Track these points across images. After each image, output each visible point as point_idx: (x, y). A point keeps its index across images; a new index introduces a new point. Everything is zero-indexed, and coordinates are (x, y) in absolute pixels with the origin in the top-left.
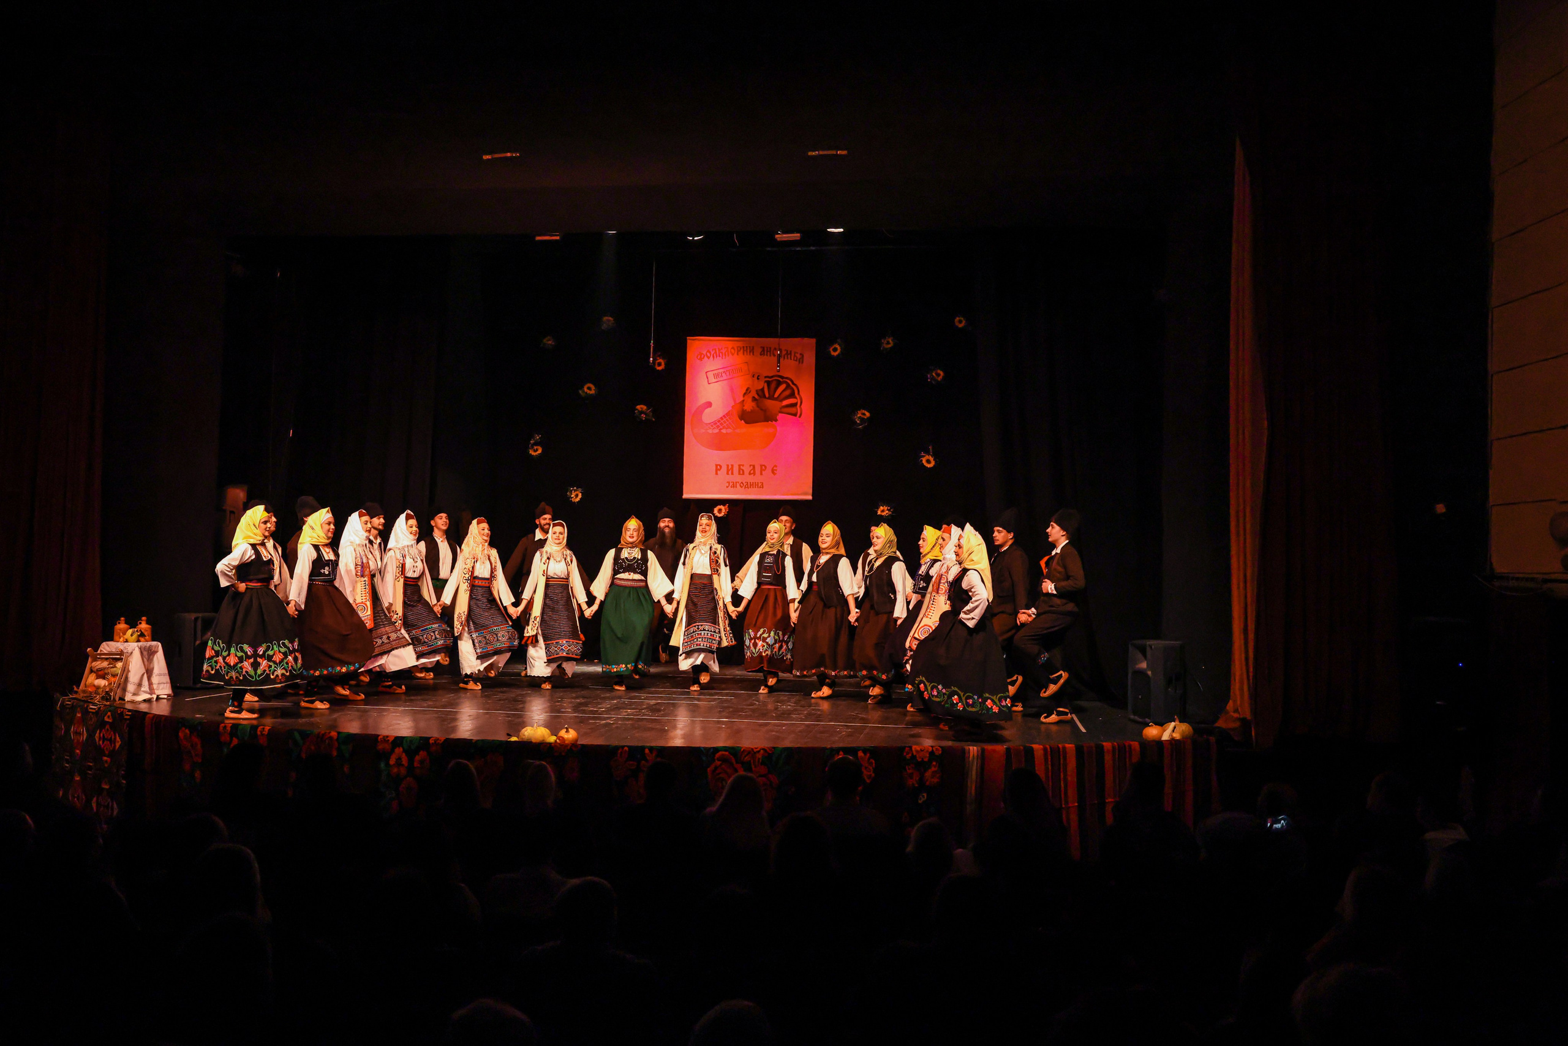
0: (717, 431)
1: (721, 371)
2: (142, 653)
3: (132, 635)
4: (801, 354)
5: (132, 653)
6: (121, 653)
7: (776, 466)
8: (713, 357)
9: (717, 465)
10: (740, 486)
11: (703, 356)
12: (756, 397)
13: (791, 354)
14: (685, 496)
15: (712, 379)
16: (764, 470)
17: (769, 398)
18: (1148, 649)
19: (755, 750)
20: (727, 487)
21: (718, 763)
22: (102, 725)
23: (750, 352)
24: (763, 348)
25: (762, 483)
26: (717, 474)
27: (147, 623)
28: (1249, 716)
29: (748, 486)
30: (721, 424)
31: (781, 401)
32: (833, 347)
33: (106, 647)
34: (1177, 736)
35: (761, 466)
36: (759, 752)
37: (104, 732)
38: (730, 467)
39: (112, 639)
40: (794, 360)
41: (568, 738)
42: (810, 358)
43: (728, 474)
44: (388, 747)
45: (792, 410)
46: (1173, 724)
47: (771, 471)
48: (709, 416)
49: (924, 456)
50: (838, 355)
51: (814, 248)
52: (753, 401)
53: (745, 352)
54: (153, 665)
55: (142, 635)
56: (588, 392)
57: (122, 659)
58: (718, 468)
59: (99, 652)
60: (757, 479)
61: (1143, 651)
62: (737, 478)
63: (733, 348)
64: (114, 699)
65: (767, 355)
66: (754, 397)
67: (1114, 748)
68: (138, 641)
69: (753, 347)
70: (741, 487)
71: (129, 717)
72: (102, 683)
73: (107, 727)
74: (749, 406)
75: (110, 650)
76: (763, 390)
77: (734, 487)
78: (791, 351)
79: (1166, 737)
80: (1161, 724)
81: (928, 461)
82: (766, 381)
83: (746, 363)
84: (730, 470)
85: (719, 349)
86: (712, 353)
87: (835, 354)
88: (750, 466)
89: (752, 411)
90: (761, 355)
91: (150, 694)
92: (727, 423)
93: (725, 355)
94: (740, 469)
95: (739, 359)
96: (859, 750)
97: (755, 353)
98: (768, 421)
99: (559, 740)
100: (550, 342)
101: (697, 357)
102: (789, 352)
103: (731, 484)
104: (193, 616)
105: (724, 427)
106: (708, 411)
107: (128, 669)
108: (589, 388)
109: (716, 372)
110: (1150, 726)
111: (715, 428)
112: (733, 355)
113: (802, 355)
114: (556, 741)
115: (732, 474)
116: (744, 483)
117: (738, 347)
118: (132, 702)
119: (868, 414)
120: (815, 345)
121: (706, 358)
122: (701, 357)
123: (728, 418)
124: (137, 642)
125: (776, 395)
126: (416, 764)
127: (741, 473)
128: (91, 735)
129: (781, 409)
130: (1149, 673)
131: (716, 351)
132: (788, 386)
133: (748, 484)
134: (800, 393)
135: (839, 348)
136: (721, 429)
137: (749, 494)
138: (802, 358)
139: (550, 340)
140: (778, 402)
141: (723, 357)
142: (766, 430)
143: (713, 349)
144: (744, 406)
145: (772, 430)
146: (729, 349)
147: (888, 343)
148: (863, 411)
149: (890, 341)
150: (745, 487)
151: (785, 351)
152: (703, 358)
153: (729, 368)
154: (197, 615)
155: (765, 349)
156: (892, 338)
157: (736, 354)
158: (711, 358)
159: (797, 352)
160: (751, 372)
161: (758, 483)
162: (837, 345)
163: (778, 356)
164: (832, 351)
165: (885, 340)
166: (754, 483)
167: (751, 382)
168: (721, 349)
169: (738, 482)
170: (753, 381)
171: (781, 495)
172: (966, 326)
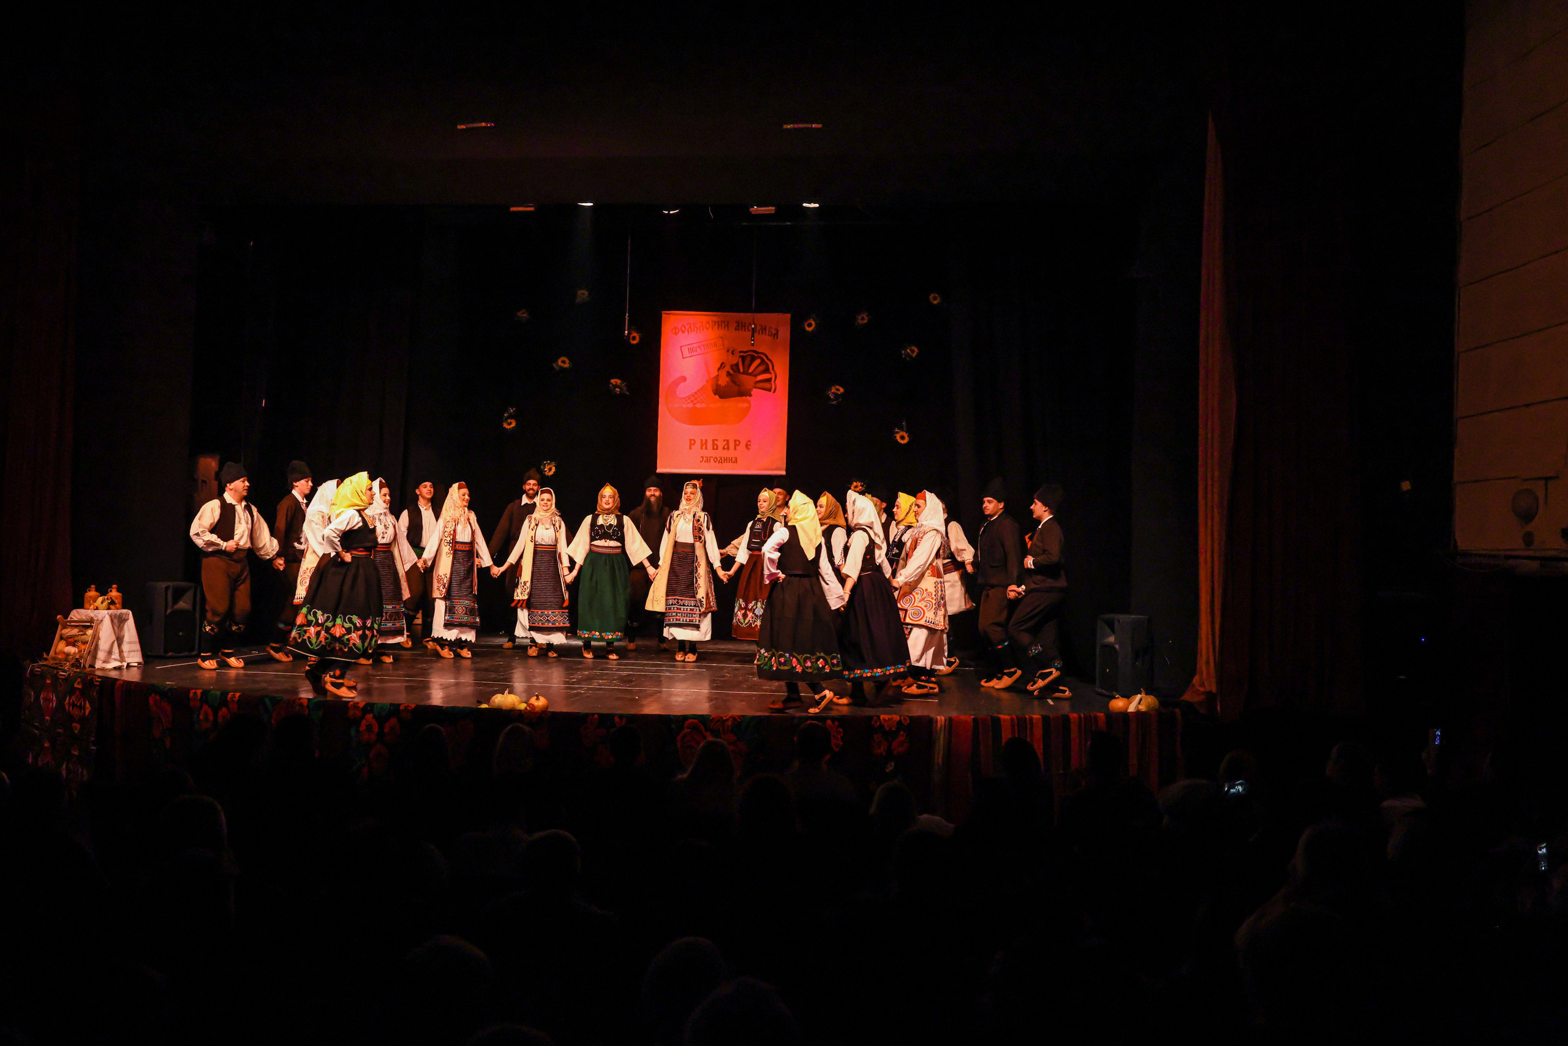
0: (690, 405)
1: (696, 345)
2: (112, 621)
3: (102, 603)
4: (775, 329)
5: (102, 620)
6: (92, 620)
7: (749, 441)
8: (688, 332)
9: (691, 440)
10: (714, 460)
11: (678, 330)
12: (731, 372)
13: (765, 329)
14: (659, 470)
15: (686, 353)
16: (738, 445)
17: (743, 373)
18: (1116, 623)
19: (724, 718)
20: (701, 462)
21: (686, 731)
22: (72, 691)
23: (725, 326)
24: (738, 323)
25: (736, 458)
26: (690, 448)
27: (118, 591)
28: (1214, 689)
29: (722, 461)
30: (696, 399)
31: (756, 376)
32: (808, 323)
33: (76, 615)
34: (1142, 708)
35: (735, 441)
36: (727, 720)
37: (73, 698)
38: (704, 442)
39: (82, 606)
40: (769, 335)
41: (538, 706)
42: (785, 333)
43: (702, 448)
44: (359, 713)
45: (767, 385)
46: (1139, 696)
47: (745, 446)
48: (684, 391)
49: (897, 433)
50: (813, 331)
51: (789, 224)
52: (727, 376)
53: (720, 328)
54: (124, 632)
55: (112, 603)
56: (562, 365)
57: (90, 627)
58: (692, 443)
59: (69, 619)
60: (731, 454)
61: (1111, 624)
62: (710, 452)
63: (708, 322)
64: (84, 666)
65: (742, 330)
66: (728, 372)
67: (1080, 718)
68: (109, 609)
69: (728, 322)
70: (715, 462)
71: (98, 683)
72: (71, 650)
73: (77, 693)
74: (724, 380)
75: (79, 617)
76: (737, 365)
77: (708, 462)
78: (765, 327)
79: (1132, 708)
80: (1128, 696)
81: (902, 438)
82: (740, 356)
83: (721, 337)
84: (704, 444)
85: (694, 323)
86: (687, 327)
87: (810, 329)
88: (724, 440)
89: (726, 386)
90: (736, 330)
91: (120, 662)
92: (702, 397)
94: (713, 444)
95: (714, 334)
96: (828, 719)
97: (730, 328)
98: (742, 396)
99: (529, 707)
100: (524, 315)
101: (672, 332)
102: (763, 327)
103: (705, 459)
104: (164, 585)
105: (698, 402)
106: (682, 385)
107: (99, 636)
108: (563, 362)
109: (690, 346)
110: (1116, 698)
111: (689, 403)
112: (708, 329)
113: (777, 331)
114: (526, 708)
115: (706, 448)
116: (718, 458)
117: (712, 322)
118: (103, 669)
119: (842, 390)
120: (789, 320)
121: (680, 332)
122: (676, 330)
123: (702, 392)
124: (107, 609)
125: (750, 371)
126: (386, 730)
127: (715, 448)
128: (60, 702)
129: (755, 384)
130: (1117, 646)
131: (691, 327)
132: (763, 361)
133: (721, 459)
134: (775, 369)
135: (813, 323)
136: (695, 404)
137: (723, 469)
138: (777, 334)
139: (524, 313)
140: (753, 377)
141: (699, 331)
142: (741, 405)
143: (688, 324)
144: (718, 381)
145: (746, 405)
146: (704, 324)
147: (863, 319)
148: (838, 387)
149: (865, 317)
150: (719, 462)
151: (760, 325)
152: (678, 333)
153: (704, 343)
154: (168, 584)
155: (740, 323)
156: (866, 314)
157: (711, 328)
158: (686, 332)
159: (772, 328)
160: (726, 347)
161: (732, 458)
162: (812, 321)
163: (753, 331)
164: (807, 327)
165: (860, 316)
166: (728, 458)
167: (725, 357)
168: (697, 323)
169: (712, 457)
170: (728, 355)
171: (755, 470)
172: (941, 303)
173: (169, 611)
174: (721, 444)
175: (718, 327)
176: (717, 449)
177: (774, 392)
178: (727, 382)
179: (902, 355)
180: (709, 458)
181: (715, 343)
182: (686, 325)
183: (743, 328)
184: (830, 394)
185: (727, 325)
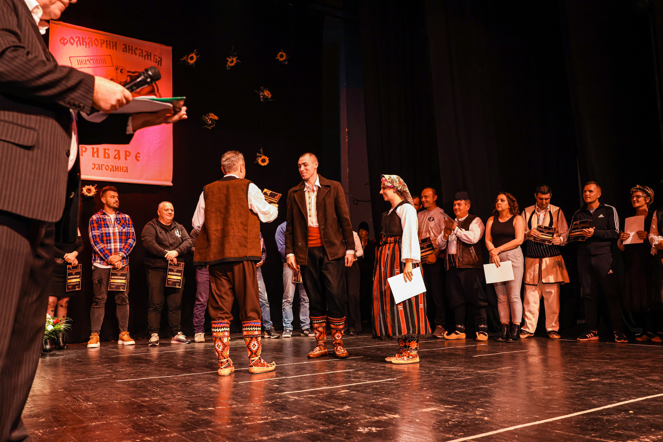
1: (84, 58)
4: (159, 57)
7: (139, 153)
8: (77, 45)
9: (82, 147)
10: (106, 168)
11: (66, 41)
13: (150, 55)
15: (76, 65)
16: (129, 156)
20: (93, 169)
23: (113, 46)
24: (126, 45)
25: (127, 167)
26: (82, 155)
29: (115, 169)
32: (190, 56)
35: (126, 152)
38: (95, 150)
40: (154, 61)
42: (168, 63)
43: (93, 156)
47: (135, 157)
49: (261, 157)
53: (108, 46)
58: (83, 150)
60: (121, 163)
62: (101, 160)
63: (96, 39)
65: (129, 53)
69: (116, 43)
70: (107, 170)
77: (99, 169)
78: (151, 53)
81: (263, 161)
82: (128, 76)
83: (110, 55)
84: (95, 152)
85: (82, 38)
86: (76, 40)
87: (192, 62)
88: (115, 150)
90: (123, 51)
93: (89, 45)
94: (105, 153)
97: (117, 49)
101: (60, 41)
102: (149, 54)
103: (96, 166)
109: (80, 58)
112: (97, 46)
113: (161, 59)
115: (98, 156)
117: (101, 39)
119: (216, 118)
120: (171, 52)
121: (69, 43)
122: (64, 41)
127: (107, 156)
131: (79, 41)
133: (113, 167)
134: (159, 91)
135: (195, 57)
137: (115, 177)
138: (161, 61)
141: (87, 46)
143: (77, 37)
146: (93, 40)
147: (232, 62)
148: (213, 114)
150: (111, 170)
151: (145, 51)
152: (67, 43)
153: (92, 58)
156: (236, 58)
157: (99, 45)
158: (75, 44)
159: (157, 56)
160: (114, 66)
161: (123, 167)
162: (193, 55)
163: (139, 56)
164: (189, 59)
165: (230, 58)
166: (119, 167)
167: (115, 75)
168: (85, 38)
169: (104, 165)
170: (117, 73)
171: (144, 179)
172: (285, 60)
174: (112, 153)
175: (107, 47)
176: (109, 157)
179: (260, 96)
180: (100, 166)
181: (104, 60)
182: (75, 38)
183: (130, 51)
184: (207, 120)
185: (115, 46)
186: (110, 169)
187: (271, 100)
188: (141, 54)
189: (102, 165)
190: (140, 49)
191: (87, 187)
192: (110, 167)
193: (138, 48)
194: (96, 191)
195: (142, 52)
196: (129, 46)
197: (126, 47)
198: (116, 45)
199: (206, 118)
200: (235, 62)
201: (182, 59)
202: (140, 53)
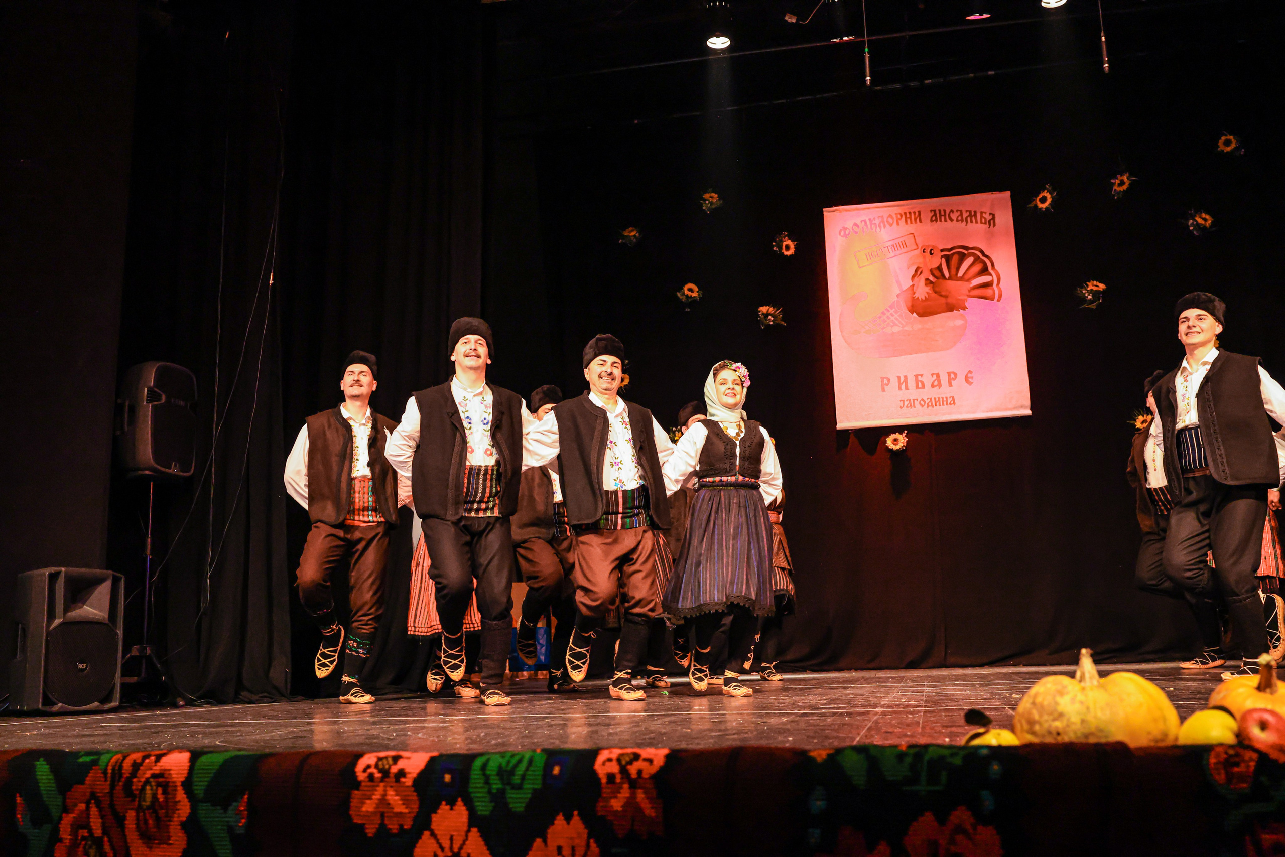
0: (877, 331)
1: (875, 248)
4: (990, 214)
7: (970, 372)
8: (864, 232)
9: (882, 379)
10: (920, 404)
11: (847, 231)
12: (931, 278)
13: (975, 215)
14: (840, 426)
15: (863, 261)
16: (954, 379)
17: (950, 278)
20: (901, 408)
23: (915, 220)
24: (934, 211)
25: (953, 397)
26: (883, 390)
29: (935, 402)
30: (884, 321)
31: (969, 280)
32: (1040, 196)
35: (949, 374)
38: (902, 379)
40: (981, 222)
42: (1005, 219)
43: (900, 389)
45: (985, 291)
47: (964, 379)
48: (864, 312)
50: (1046, 208)
51: (993, 73)
52: (926, 285)
53: (909, 221)
56: (689, 293)
58: (885, 382)
60: (945, 391)
62: (913, 393)
63: (890, 216)
65: (941, 221)
66: (927, 280)
69: (919, 212)
70: (922, 406)
74: (922, 291)
76: (939, 268)
77: (911, 406)
78: (975, 212)
82: (942, 257)
83: (913, 234)
84: (903, 383)
85: (870, 219)
86: (862, 225)
87: (1043, 206)
88: (932, 375)
89: (926, 299)
90: (932, 221)
92: (892, 318)
93: (880, 227)
94: (917, 381)
95: (903, 229)
97: (922, 220)
98: (952, 311)
100: (633, 234)
101: (840, 234)
102: (973, 213)
103: (906, 403)
104: (47, 572)
105: (888, 325)
106: (862, 304)
108: (690, 290)
109: (869, 251)
111: (874, 327)
112: (891, 225)
113: (994, 215)
115: (907, 388)
116: (925, 399)
117: (896, 214)
119: (1102, 286)
120: (1010, 199)
122: (845, 233)
123: (892, 311)
125: (961, 273)
127: (920, 386)
129: (969, 291)
132: (977, 259)
133: (931, 401)
134: (997, 267)
135: (1048, 196)
136: (884, 328)
137: (936, 415)
138: (994, 218)
139: (632, 231)
140: (965, 283)
141: (878, 229)
142: (951, 323)
143: (862, 221)
144: (914, 293)
145: (959, 322)
146: (885, 219)
147: (1122, 183)
148: (1095, 283)
149: (1125, 178)
150: (928, 406)
151: (967, 211)
152: (849, 234)
154: (53, 569)
155: (937, 212)
156: (1128, 174)
157: (895, 224)
158: (860, 232)
159: (985, 213)
160: (920, 246)
161: (946, 398)
162: (1046, 194)
163: (957, 221)
164: (1038, 203)
165: (1117, 179)
166: (941, 399)
167: (921, 260)
168: (874, 219)
169: (917, 400)
170: (924, 257)
171: (984, 412)
172: (1236, 149)
173: (57, 622)
174: (928, 380)
175: (906, 221)
177: (999, 300)
178: (927, 293)
179: (1188, 227)
180: (912, 401)
181: (903, 243)
182: (858, 222)
183: (943, 218)
184: (1085, 293)
185: (918, 216)
186: (926, 405)
187: (1214, 229)
188: (960, 218)
189: (914, 400)
190: (957, 211)
191: (893, 436)
192: (927, 402)
193: (955, 210)
194: (907, 442)
195: (961, 215)
196: (940, 211)
197: (935, 215)
198: (920, 214)
199: (1082, 292)
200: (1127, 183)
201: (1031, 205)
202: (958, 217)
